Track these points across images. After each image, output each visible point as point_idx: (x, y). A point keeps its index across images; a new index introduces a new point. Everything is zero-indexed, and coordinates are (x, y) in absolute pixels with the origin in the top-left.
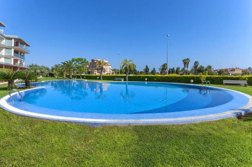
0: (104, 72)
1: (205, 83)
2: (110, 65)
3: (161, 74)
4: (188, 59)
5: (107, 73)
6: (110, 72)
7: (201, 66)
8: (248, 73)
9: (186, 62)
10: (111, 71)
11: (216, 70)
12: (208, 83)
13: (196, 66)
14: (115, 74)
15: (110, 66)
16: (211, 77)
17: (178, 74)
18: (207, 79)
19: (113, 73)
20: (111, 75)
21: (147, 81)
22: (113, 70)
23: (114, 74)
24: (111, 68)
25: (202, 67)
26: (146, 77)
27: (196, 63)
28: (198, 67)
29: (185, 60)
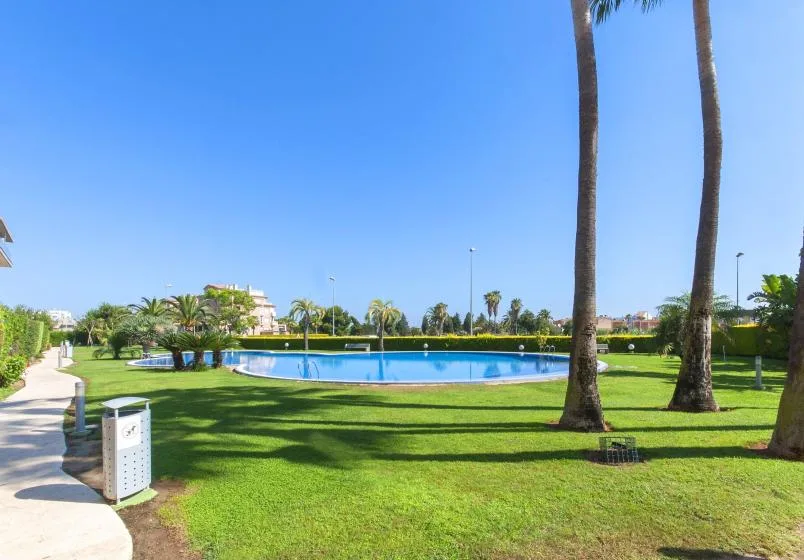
0: (253, 328)
1: (547, 350)
2: (273, 307)
3: (425, 333)
4: (496, 293)
5: (261, 329)
6: (272, 326)
7: (527, 311)
8: (626, 329)
9: (492, 302)
10: (276, 324)
11: (559, 322)
12: (552, 351)
13: (514, 312)
14: (287, 333)
15: (272, 310)
16: (554, 339)
17: (469, 332)
18: (549, 341)
19: (282, 331)
20: (276, 336)
21: (428, 349)
22: (280, 321)
23: (287, 335)
24: (274, 315)
25: (528, 314)
26: (425, 341)
27: (515, 302)
28: (520, 314)
29: (489, 295)
